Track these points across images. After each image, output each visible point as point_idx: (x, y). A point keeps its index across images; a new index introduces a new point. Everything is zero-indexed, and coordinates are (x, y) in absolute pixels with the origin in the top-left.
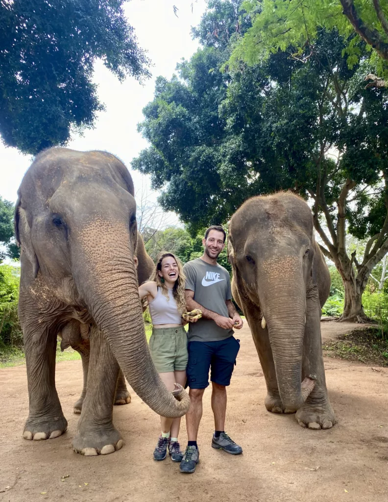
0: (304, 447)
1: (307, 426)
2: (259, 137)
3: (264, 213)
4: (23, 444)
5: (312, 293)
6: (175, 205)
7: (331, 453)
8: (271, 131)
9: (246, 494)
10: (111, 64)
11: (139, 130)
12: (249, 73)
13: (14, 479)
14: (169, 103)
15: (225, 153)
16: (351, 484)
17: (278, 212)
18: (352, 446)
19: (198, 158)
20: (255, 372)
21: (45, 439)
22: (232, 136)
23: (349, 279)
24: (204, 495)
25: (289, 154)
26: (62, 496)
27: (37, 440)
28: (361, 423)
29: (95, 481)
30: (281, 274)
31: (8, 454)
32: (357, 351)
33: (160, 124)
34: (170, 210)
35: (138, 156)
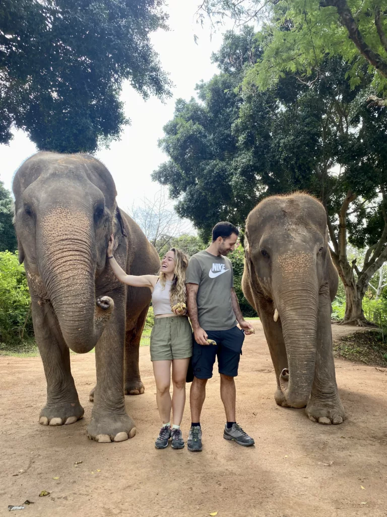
0: (316, 442)
1: (317, 420)
2: (267, 153)
3: (280, 211)
4: (39, 429)
5: (324, 290)
6: (190, 212)
7: (343, 448)
8: (279, 146)
9: (260, 487)
10: (137, 85)
11: (159, 145)
12: (259, 96)
13: (27, 462)
14: (187, 121)
15: (236, 166)
16: (368, 480)
17: (294, 210)
18: (364, 442)
19: (213, 171)
20: (263, 368)
21: (61, 425)
22: (243, 152)
23: (349, 285)
24: (217, 486)
25: (295, 168)
26: (74, 482)
27: (53, 426)
28: (371, 420)
29: (107, 468)
30: (296, 269)
31: (24, 438)
32: (359, 353)
33: (178, 140)
34: (185, 217)
35: (157, 169)
